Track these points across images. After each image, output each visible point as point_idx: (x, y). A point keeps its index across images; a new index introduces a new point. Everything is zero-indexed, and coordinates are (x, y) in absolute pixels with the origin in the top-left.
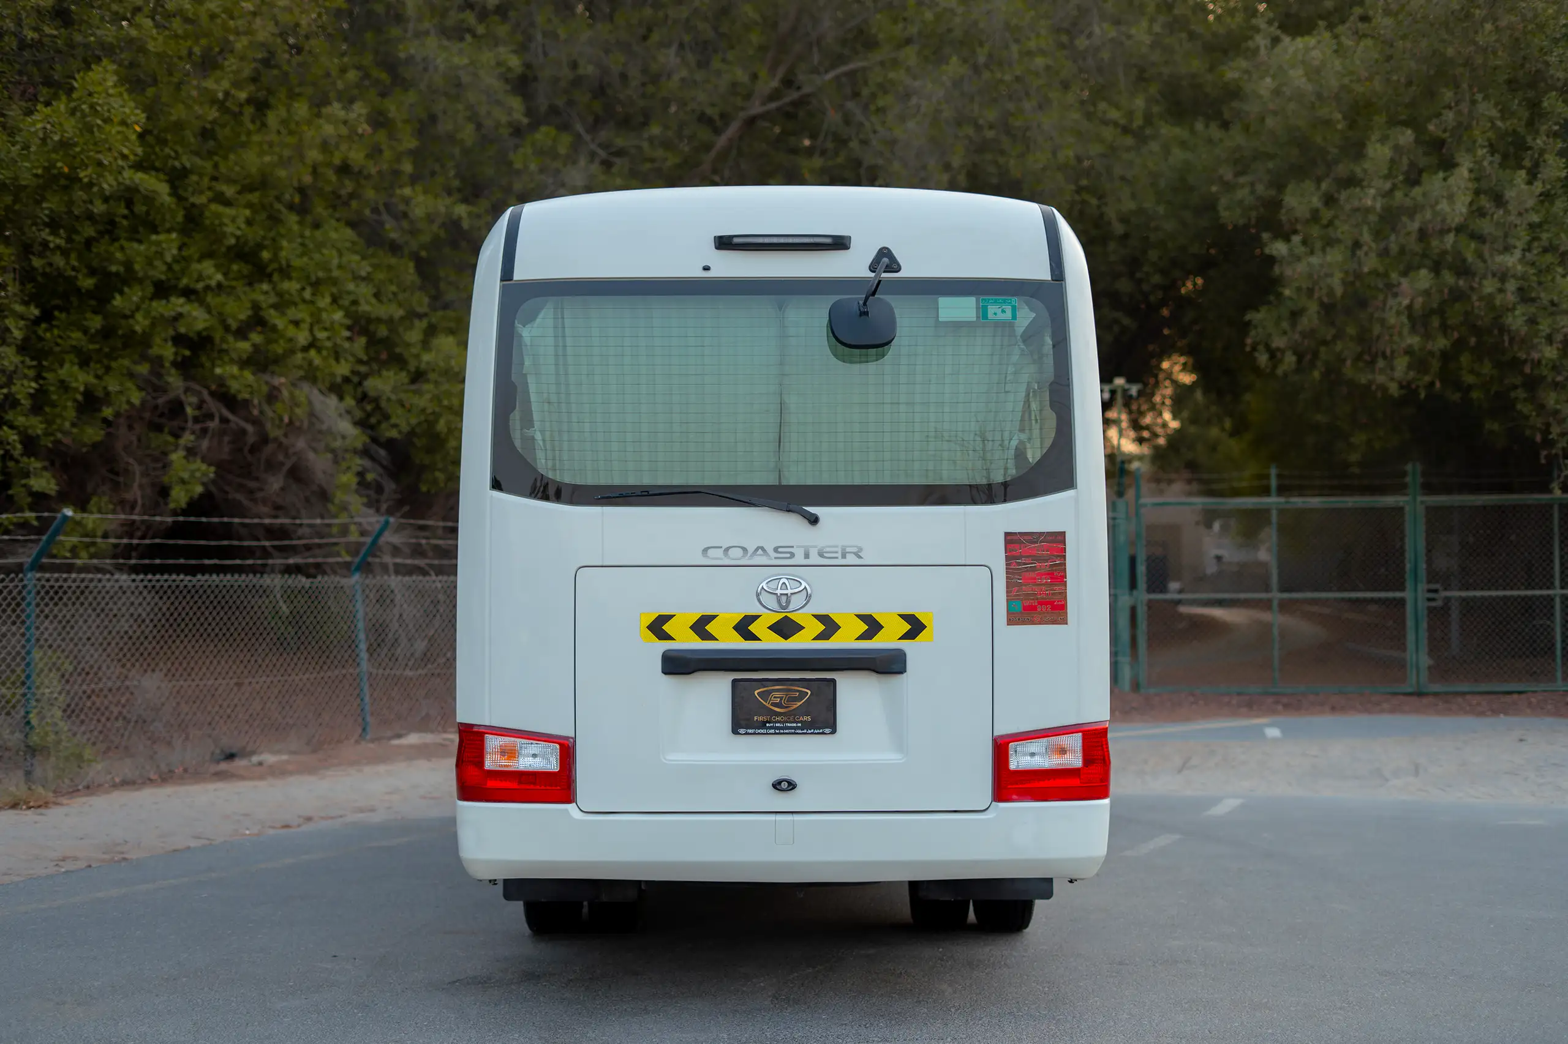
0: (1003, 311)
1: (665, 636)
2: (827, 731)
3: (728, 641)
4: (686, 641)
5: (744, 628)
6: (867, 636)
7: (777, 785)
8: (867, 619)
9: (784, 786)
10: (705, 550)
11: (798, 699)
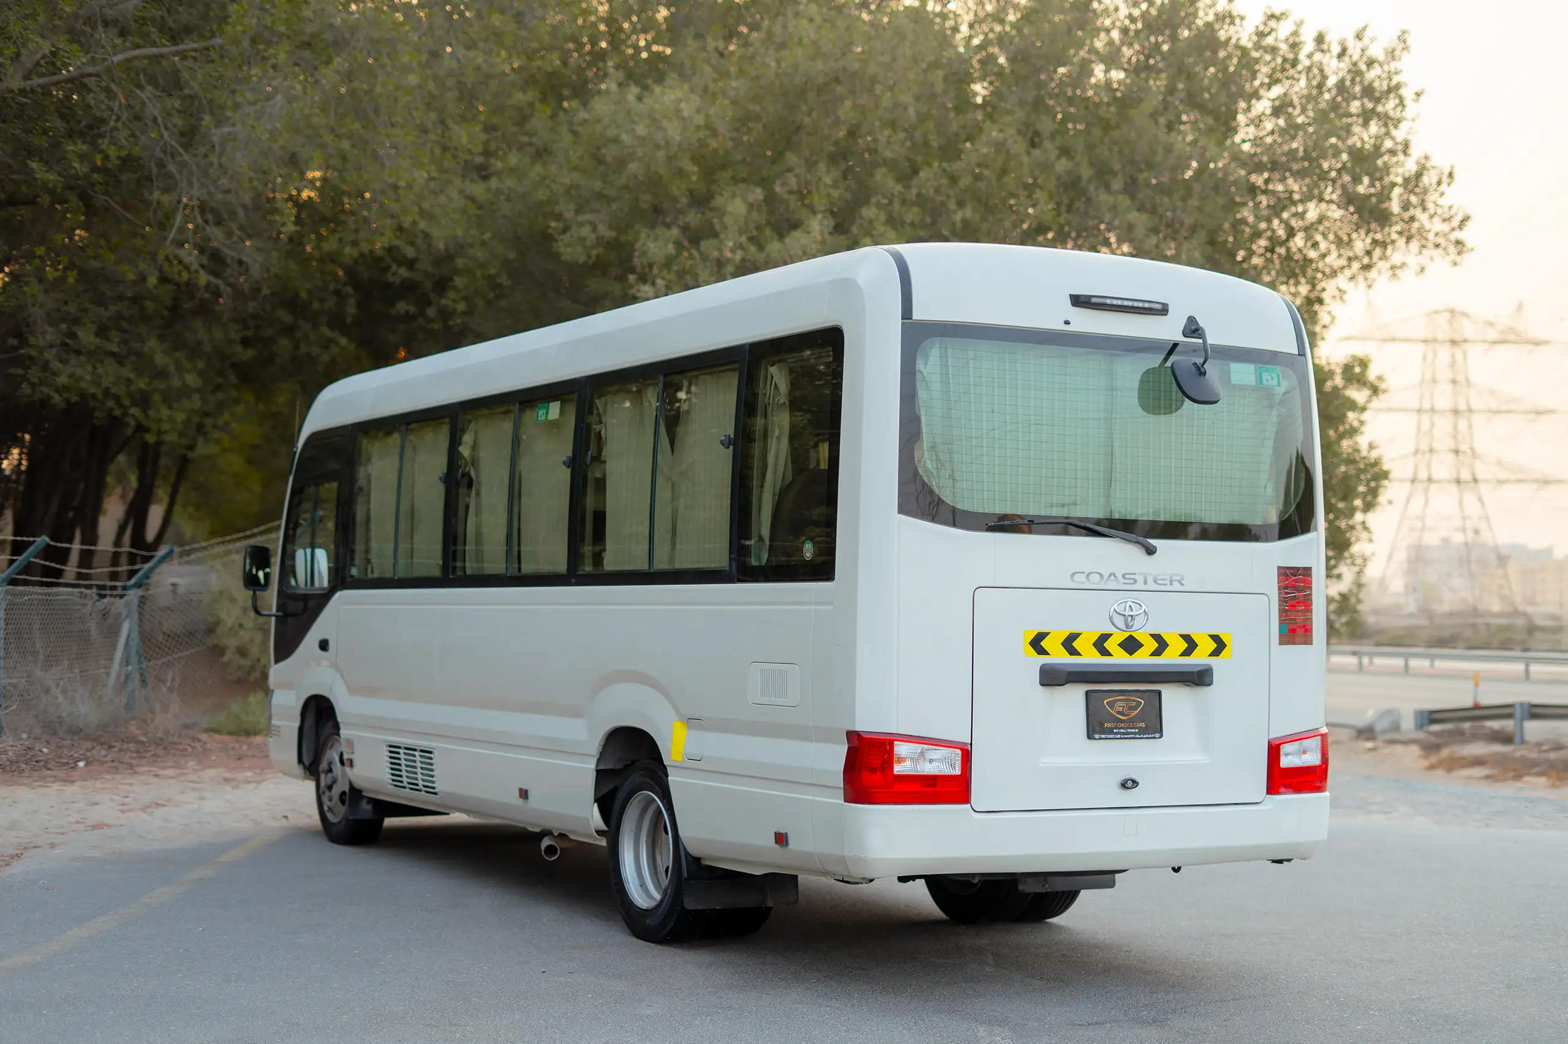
0: (1272, 379)
1: (1042, 651)
2: (1157, 735)
3: (1089, 657)
4: (1058, 657)
5: (1100, 645)
6: (1187, 653)
7: (1124, 785)
8: (1187, 638)
9: (1129, 784)
10: (1073, 575)
11: (1135, 708)
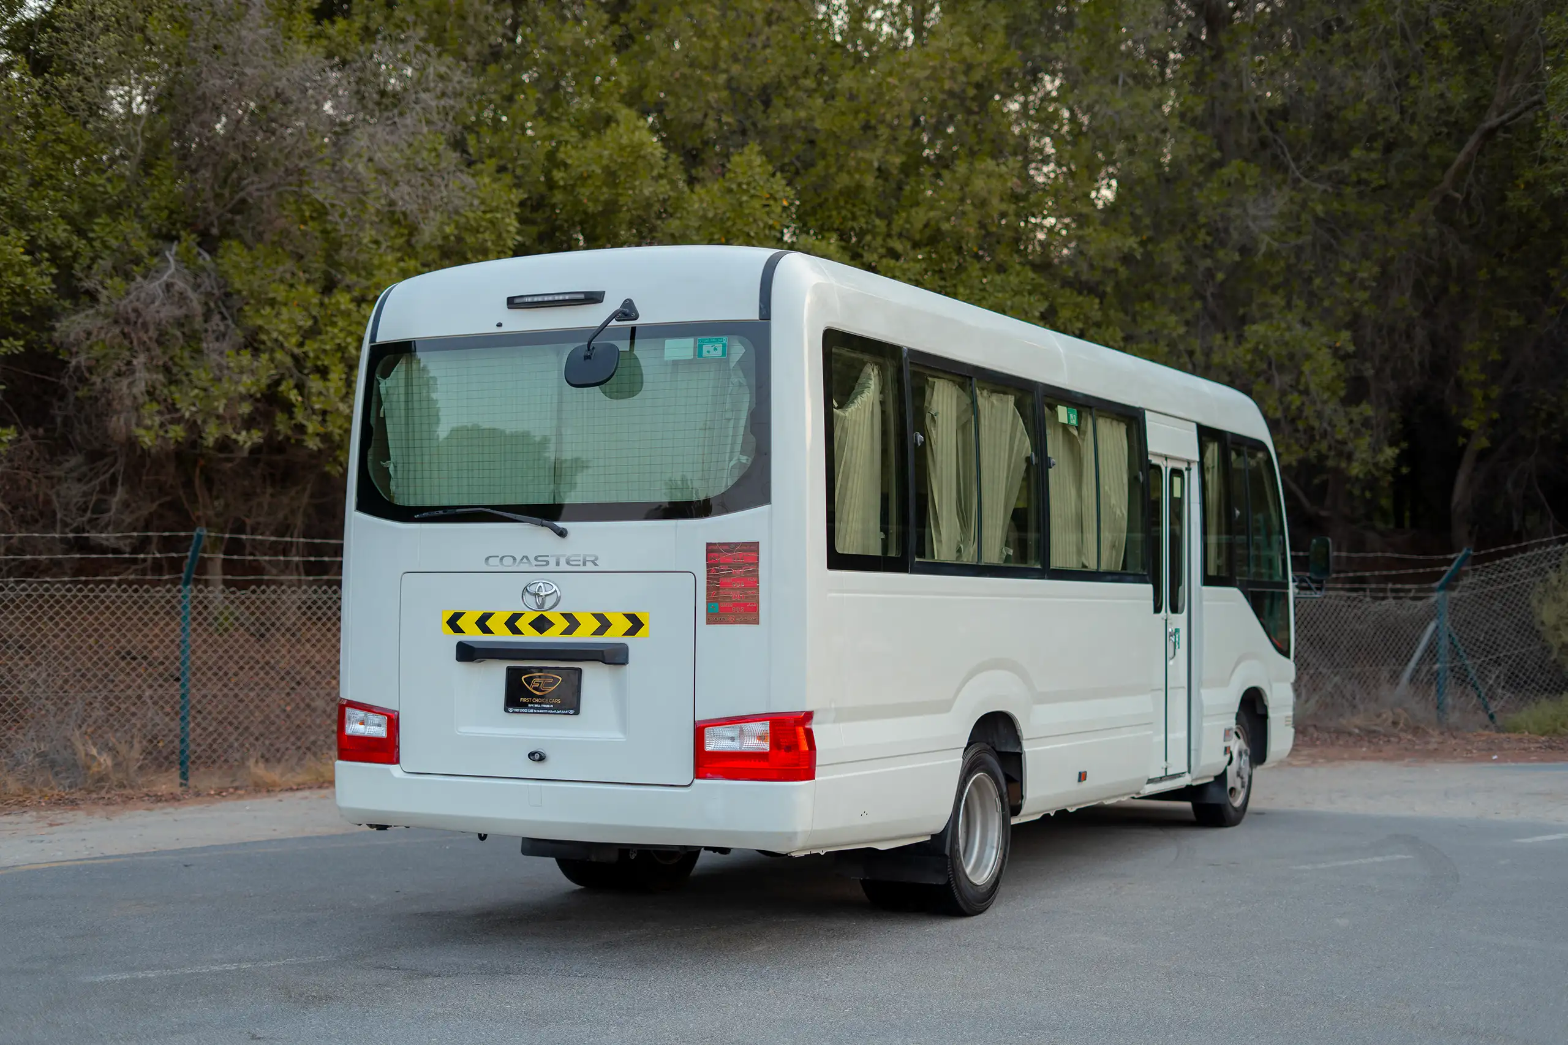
0: (715, 349)
1: (458, 630)
2: (571, 712)
3: (501, 634)
4: (472, 634)
5: (511, 624)
6: (600, 631)
7: (531, 755)
8: (599, 617)
9: (537, 757)
10: (487, 559)
11: (552, 684)
